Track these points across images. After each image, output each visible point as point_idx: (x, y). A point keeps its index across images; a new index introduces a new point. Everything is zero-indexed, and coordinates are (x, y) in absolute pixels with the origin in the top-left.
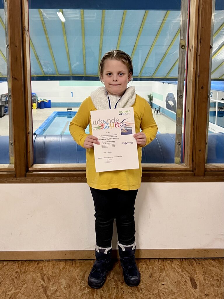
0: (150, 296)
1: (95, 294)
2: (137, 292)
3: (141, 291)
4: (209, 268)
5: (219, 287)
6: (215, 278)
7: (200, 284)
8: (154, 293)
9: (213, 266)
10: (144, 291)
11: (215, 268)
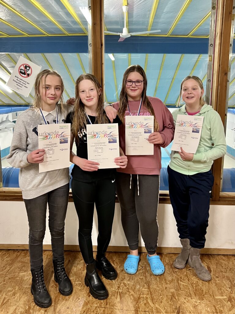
0: (181, 276)
1: (147, 273)
2: (173, 273)
3: (175, 273)
4: (221, 261)
5: (225, 273)
6: (224, 267)
7: (214, 270)
8: (184, 274)
9: (223, 260)
10: (177, 273)
11: (225, 261)
